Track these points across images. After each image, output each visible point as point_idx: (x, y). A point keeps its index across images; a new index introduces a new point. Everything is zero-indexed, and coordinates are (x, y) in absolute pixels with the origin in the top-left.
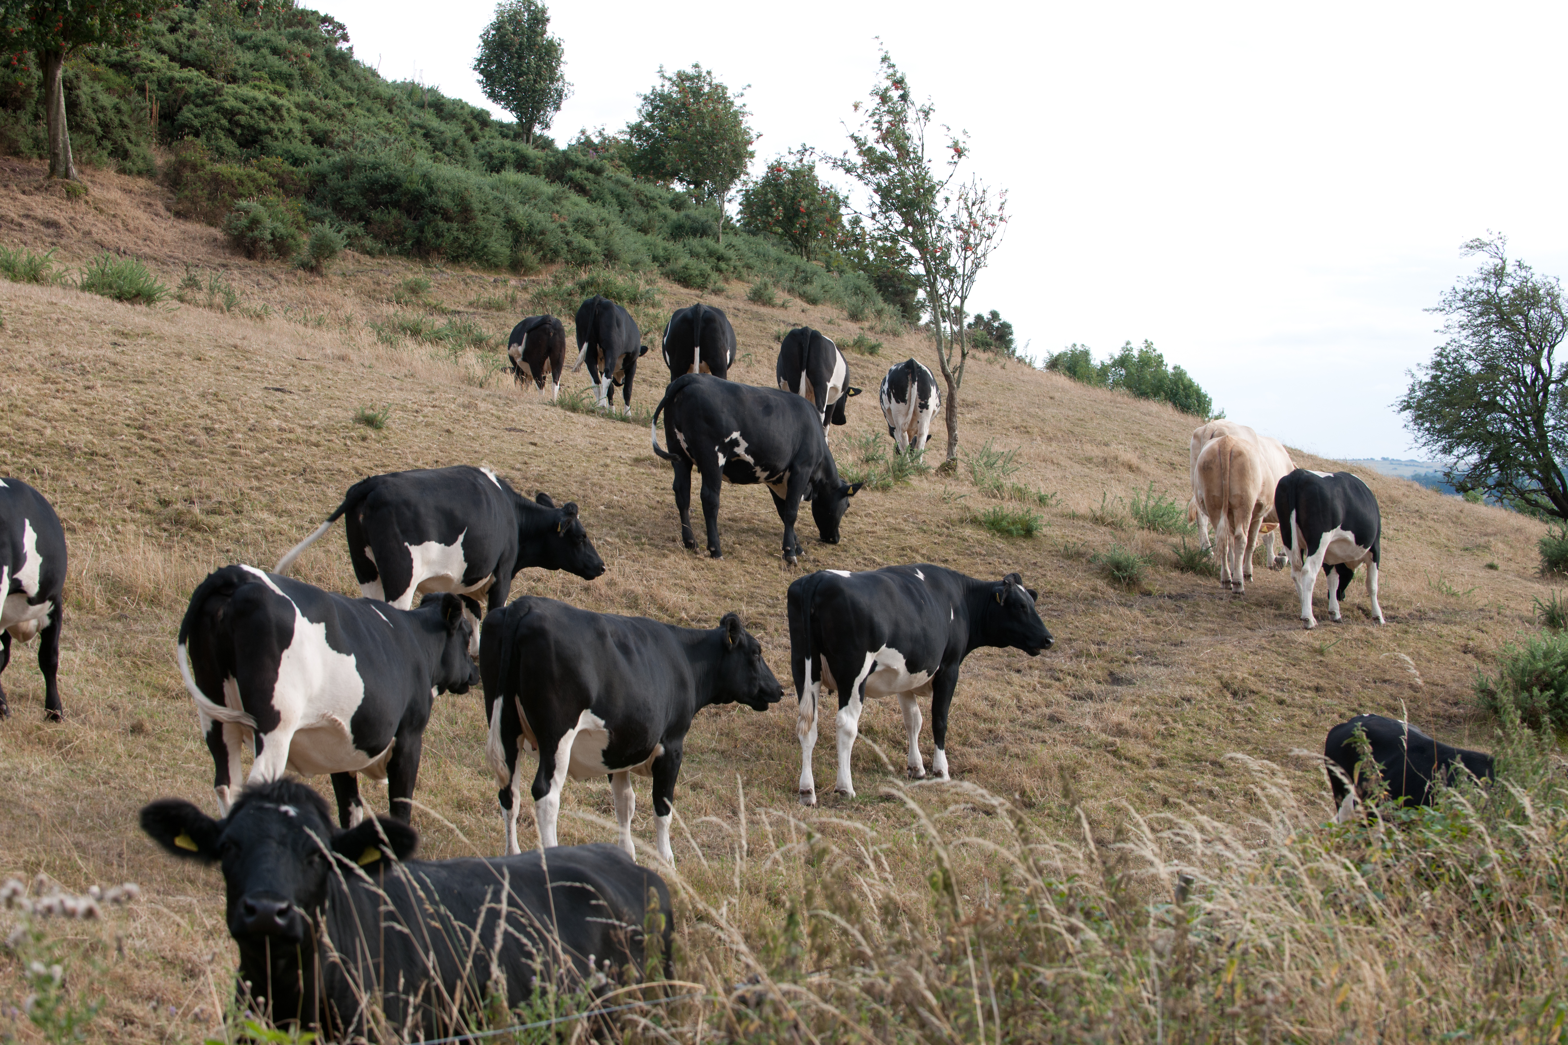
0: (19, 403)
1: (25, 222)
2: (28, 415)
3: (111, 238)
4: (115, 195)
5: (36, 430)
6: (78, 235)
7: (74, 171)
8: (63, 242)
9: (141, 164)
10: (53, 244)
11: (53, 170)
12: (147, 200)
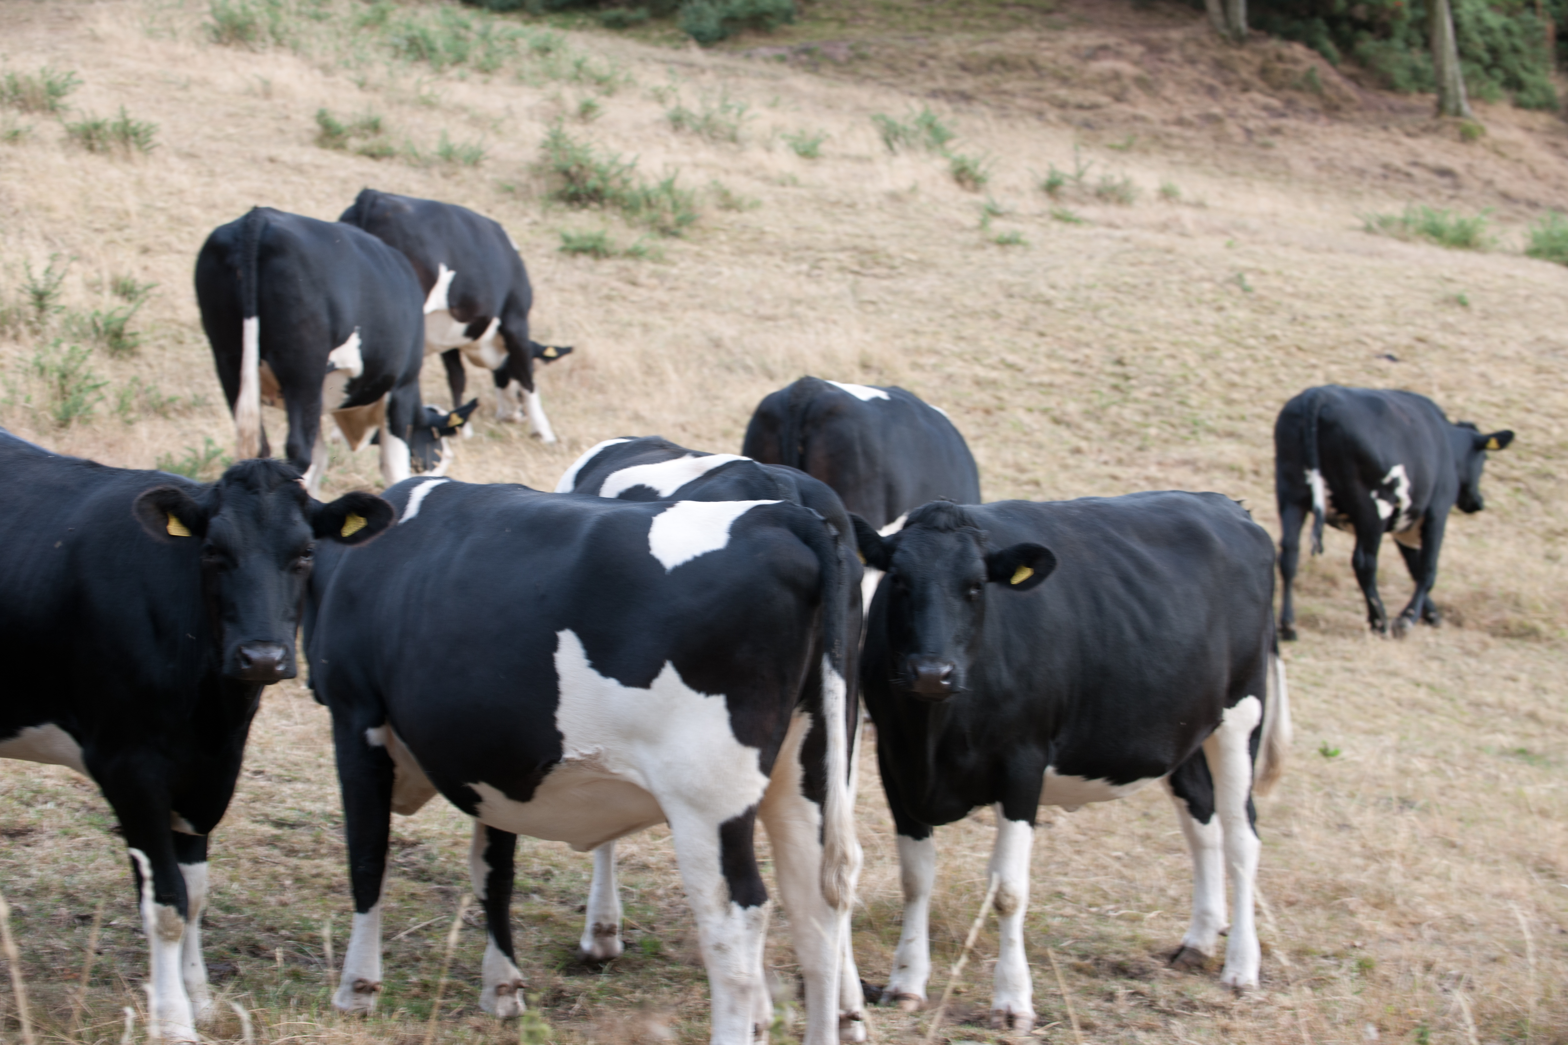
0: (1515, 397)
1: (1415, 171)
2: (1529, 411)
3: (1517, 188)
4: (1517, 135)
5: (1542, 429)
6: (1477, 185)
7: (1466, 107)
8: (1464, 193)
9: (1539, 96)
10: (1452, 197)
11: (1440, 108)
12: (1552, 139)
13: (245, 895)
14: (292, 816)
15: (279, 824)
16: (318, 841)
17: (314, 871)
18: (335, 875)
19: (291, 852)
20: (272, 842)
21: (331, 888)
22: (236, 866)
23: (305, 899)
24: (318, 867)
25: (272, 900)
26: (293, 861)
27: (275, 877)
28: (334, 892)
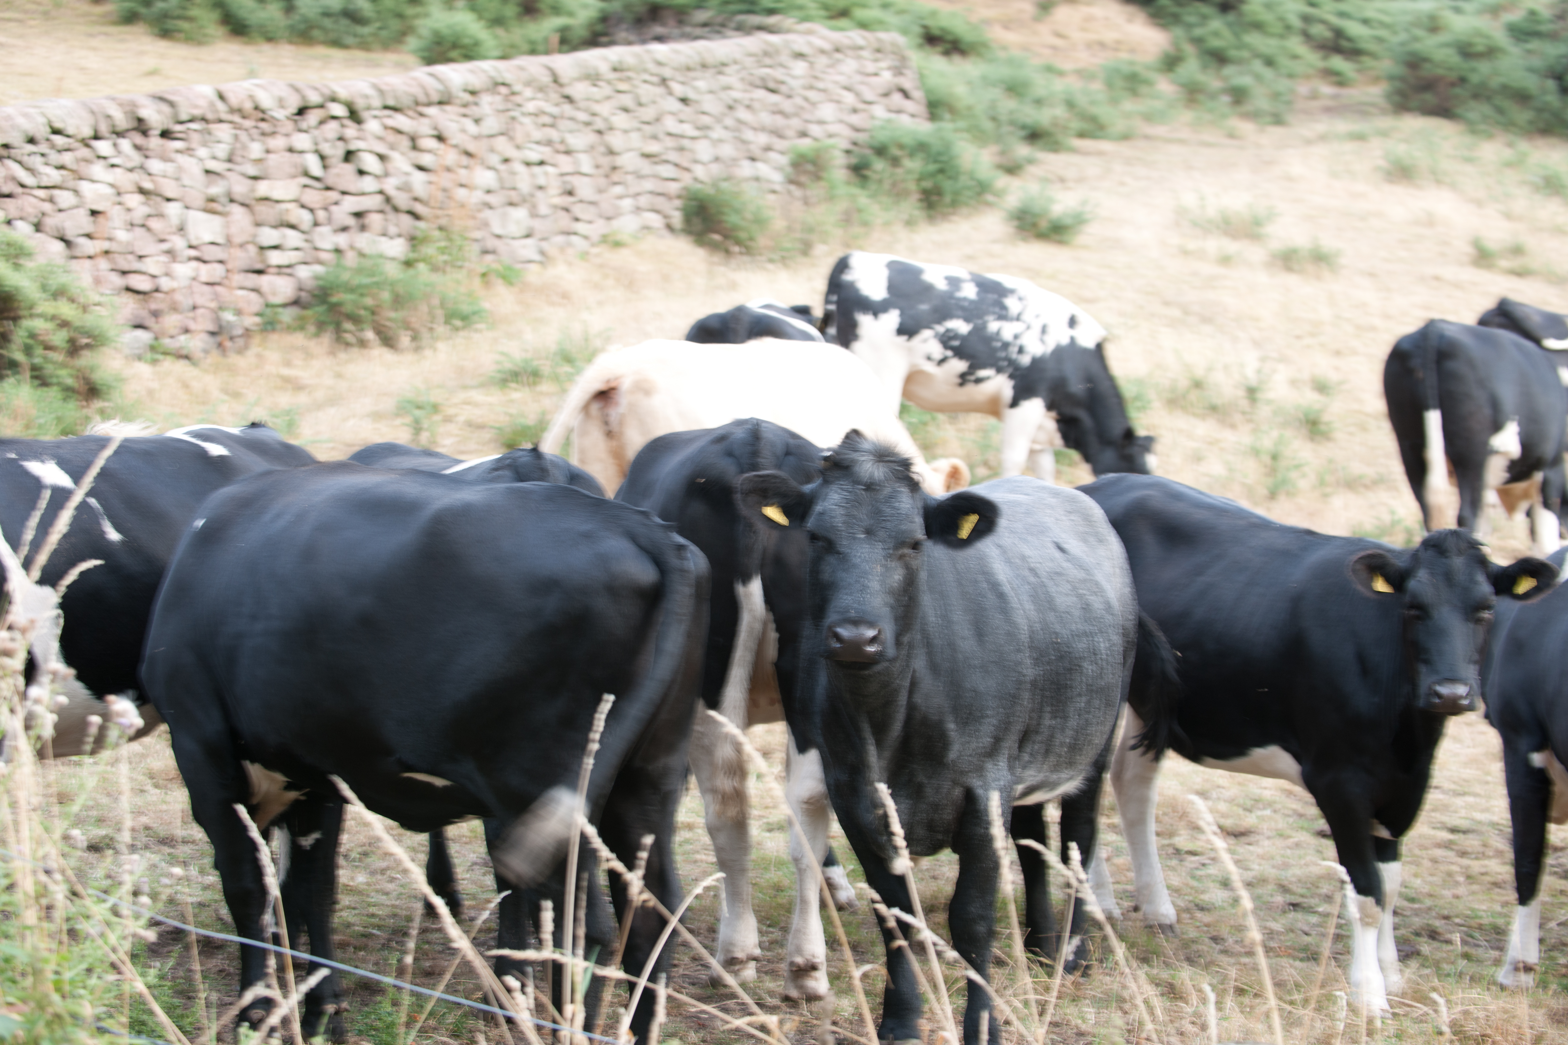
13: (1426, 889)
14: (1463, 824)
15: (1453, 830)
16: (1485, 845)
17: (1483, 870)
18: (1500, 874)
19: (1463, 854)
20: (1447, 845)
21: (1496, 884)
22: (1418, 865)
23: (1473, 893)
24: (1486, 866)
25: (1448, 893)
26: (1465, 862)
27: (1450, 874)
28: (1500, 887)
